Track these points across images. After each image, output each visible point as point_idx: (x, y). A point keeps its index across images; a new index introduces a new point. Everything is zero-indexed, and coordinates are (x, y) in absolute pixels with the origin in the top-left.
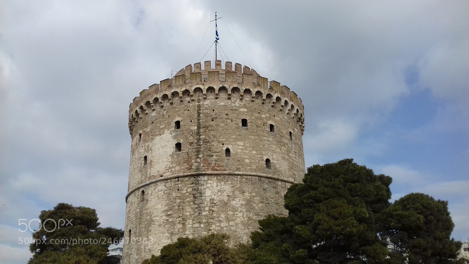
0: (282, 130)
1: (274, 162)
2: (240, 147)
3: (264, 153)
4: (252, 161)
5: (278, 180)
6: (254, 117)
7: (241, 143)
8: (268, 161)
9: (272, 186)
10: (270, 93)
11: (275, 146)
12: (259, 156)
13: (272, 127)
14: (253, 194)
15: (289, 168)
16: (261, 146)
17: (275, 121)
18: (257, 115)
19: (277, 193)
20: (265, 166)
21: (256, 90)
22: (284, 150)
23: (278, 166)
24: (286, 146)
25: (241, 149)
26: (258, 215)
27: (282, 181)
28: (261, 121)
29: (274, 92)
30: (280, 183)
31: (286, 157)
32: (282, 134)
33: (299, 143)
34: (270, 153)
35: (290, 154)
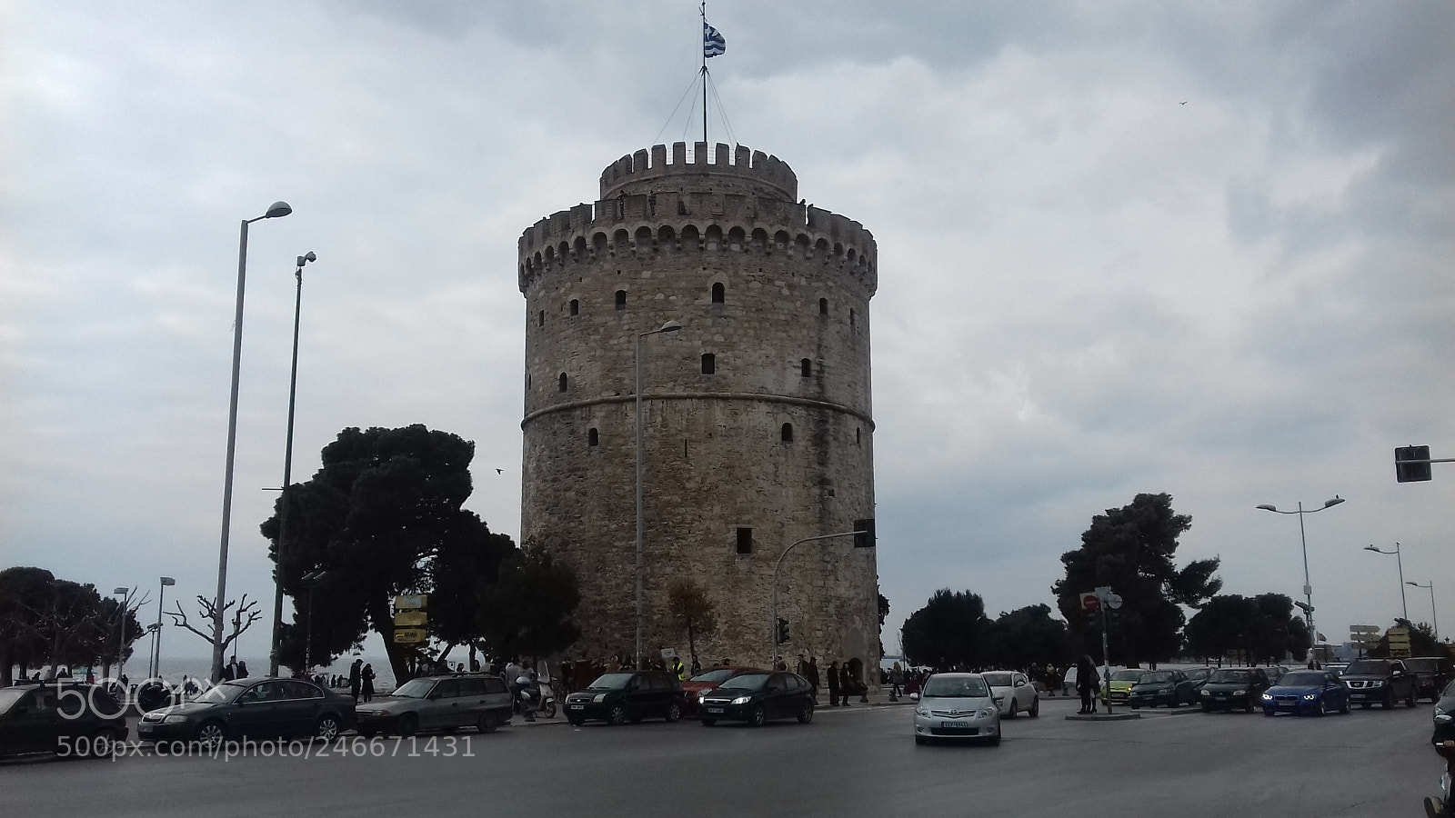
0: (595, 301)
1: (573, 374)
2: (536, 367)
3: (561, 363)
4: (545, 387)
5: (573, 408)
6: (550, 302)
7: (537, 360)
8: (563, 378)
9: (565, 422)
11: (575, 343)
12: (552, 374)
13: (575, 306)
14: (543, 447)
15: (605, 372)
16: (555, 354)
17: (581, 289)
18: (553, 294)
19: (572, 432)
20: (558, 389)
21: (546, 247)
22: (595, 340)
23: (578, 380)
24: (601, 330)
25: (537, 371)
27: (583, 407)
28: (558, 303)
29: (570, 233)
30: (578, 412)
31: (598, 354)
32: (594, 310)
33: (660, 296)
34: (567, 360)
35: (613, 342)
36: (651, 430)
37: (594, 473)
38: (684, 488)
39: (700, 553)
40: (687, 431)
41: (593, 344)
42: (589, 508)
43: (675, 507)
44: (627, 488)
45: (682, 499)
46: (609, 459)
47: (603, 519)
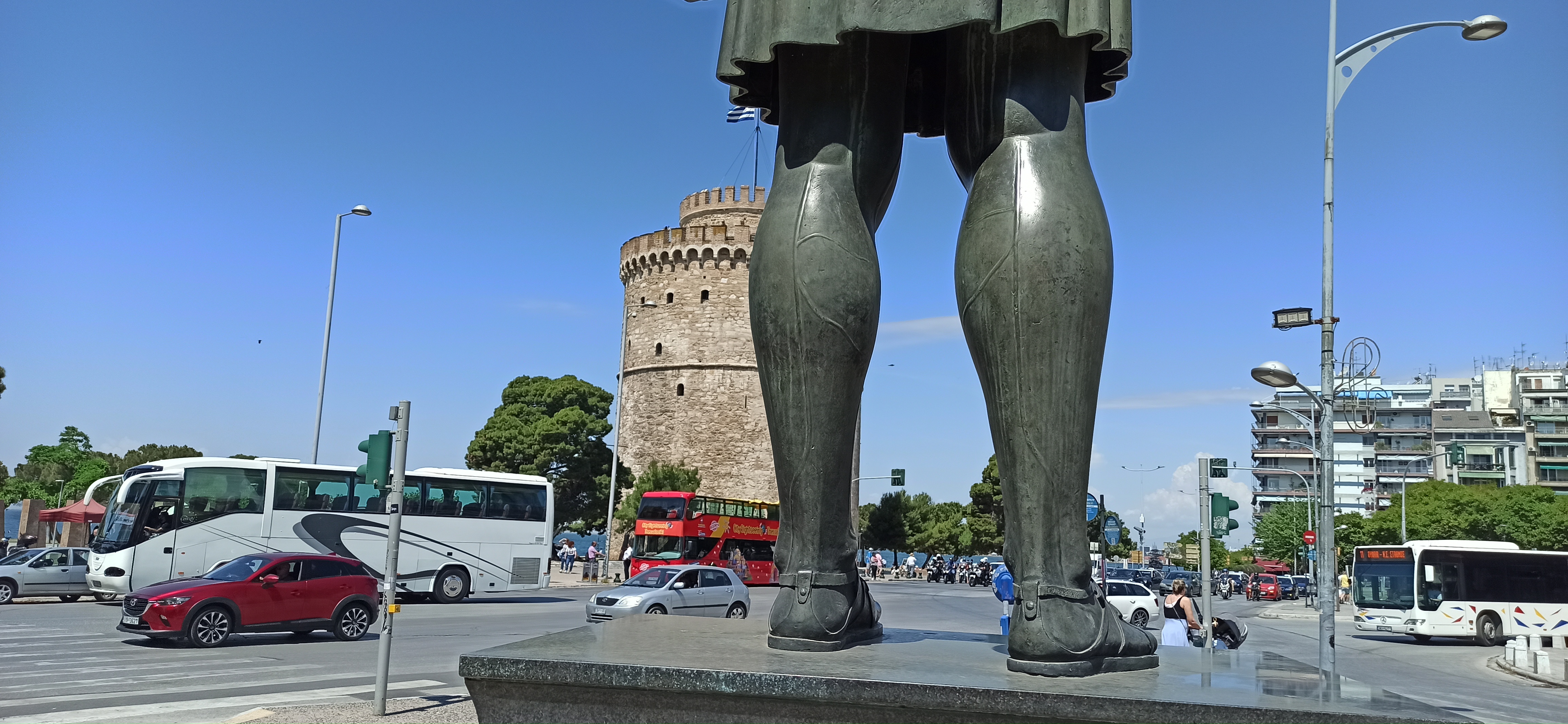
0: (686, 295)
1: (667, 344)
2: (637, 336)
3: (655, 336)
4: (644, 351)
5: (667, 368)
6: (650, 291)
7: (637, 331)
8: (659, 346)
9: (660, 377)
10: (665, 250)
11: (670, 323)
12: (650, 343)
13: (670, 297)
14: (640, 392)
15: (691, 345)
16: (654, 329)
17: (676, 286)
18: (654, 287)
19: (664, 385)
20: (655, 354)
21: (650, 253)
22: (685, 323)
23: (671, 349)
24: (690, 316)
25: (637, 339)
26: (641, 417)
27: (673, 368)
28: (658, 294)
29: (670, 246)
30: (670, 372)
31: (687, 331)
32: (685, 301)
33: (733, 297)
34: (663, 334)
35: (697, 325)
36: (722, 388)
37: (680, 414)
38: (743, 429)
39: (752, 474)
40: (747, 390)
41: (684, 325)
42: (675, 439)
43: (736, 442)
44: (704, 427)
45: (742, 436)
46: (692, 406)
47: (685, 447)
